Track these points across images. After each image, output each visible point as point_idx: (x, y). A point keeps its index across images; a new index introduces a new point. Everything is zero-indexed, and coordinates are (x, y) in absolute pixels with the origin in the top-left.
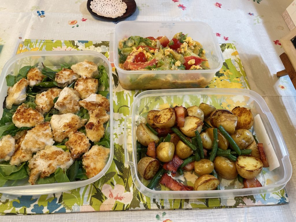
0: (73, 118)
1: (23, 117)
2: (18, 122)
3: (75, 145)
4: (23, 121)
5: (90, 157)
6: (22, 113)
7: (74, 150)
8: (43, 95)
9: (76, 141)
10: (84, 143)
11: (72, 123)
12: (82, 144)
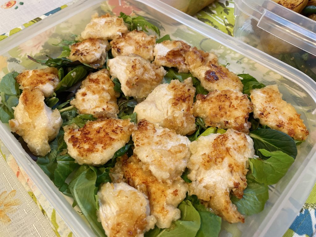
0: (173, 87)
1: (94, 140)
2: (96, 155)
3: (226, 113)
4: (102, 145)
5: (268, 110)
6: (86, 137)
7: (232, 121)
8: (84, 94)
9: (220, 108)
10: (237, 98)
11: (180, 93)
12: (235, 103)
